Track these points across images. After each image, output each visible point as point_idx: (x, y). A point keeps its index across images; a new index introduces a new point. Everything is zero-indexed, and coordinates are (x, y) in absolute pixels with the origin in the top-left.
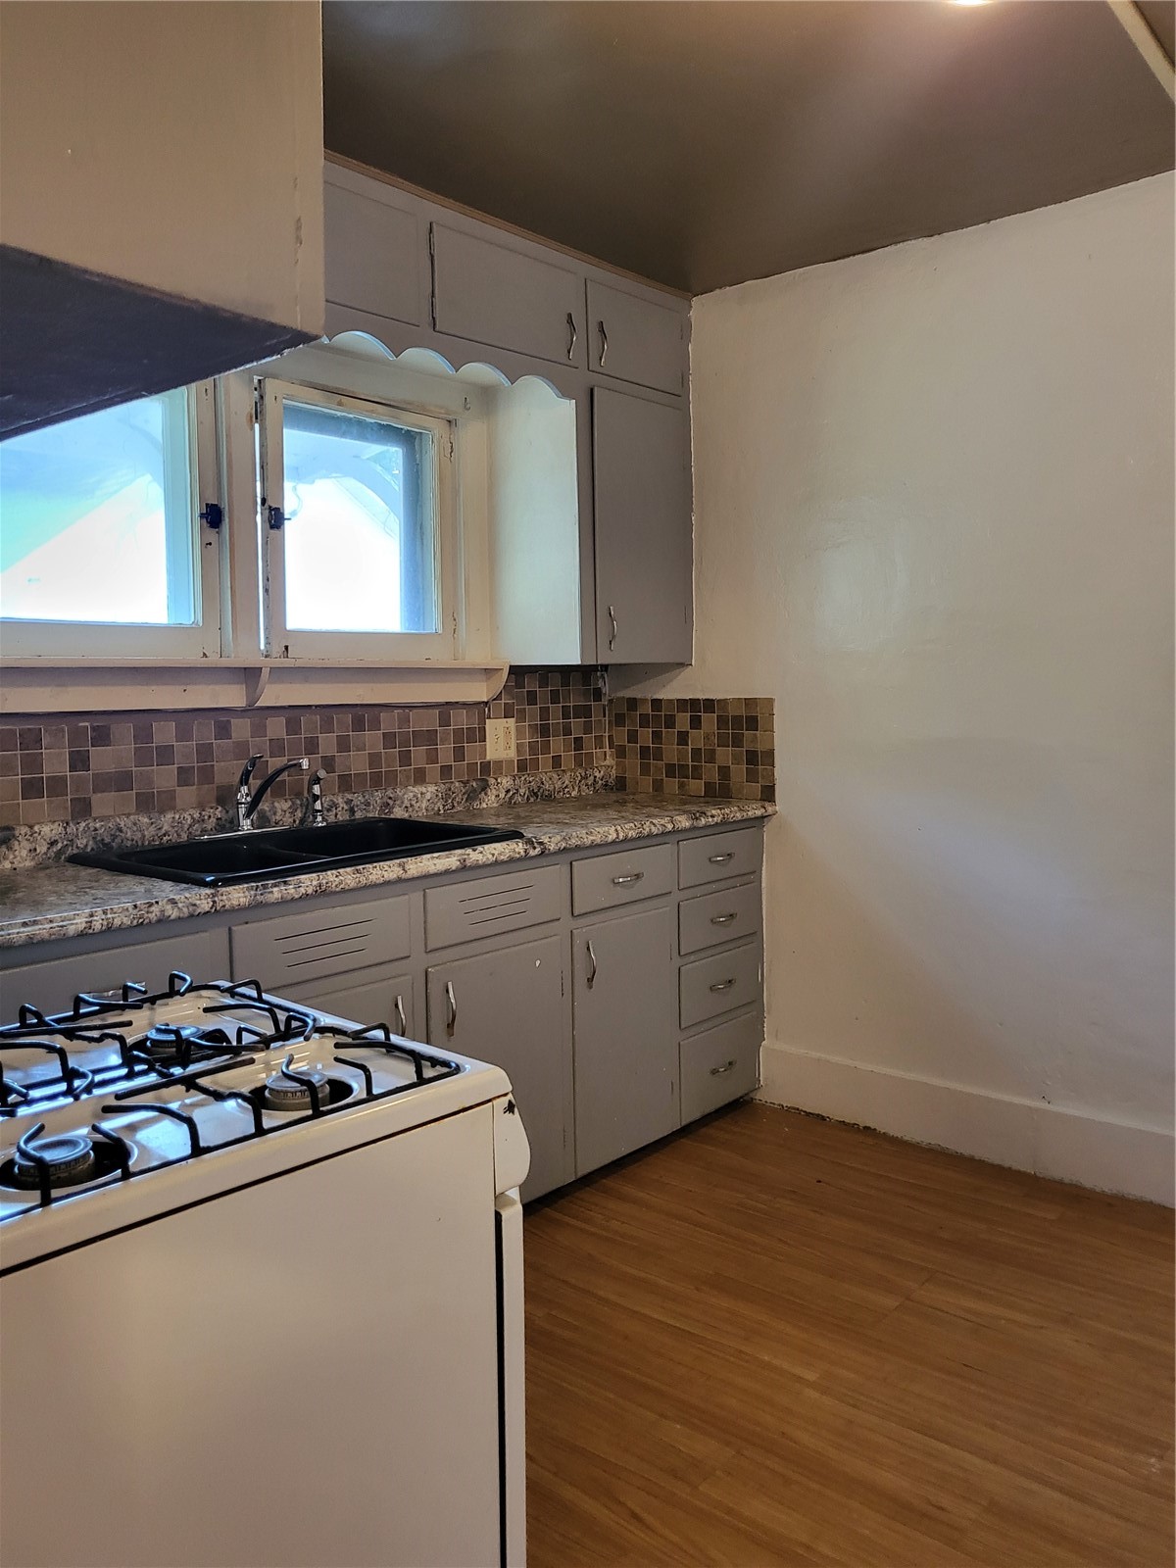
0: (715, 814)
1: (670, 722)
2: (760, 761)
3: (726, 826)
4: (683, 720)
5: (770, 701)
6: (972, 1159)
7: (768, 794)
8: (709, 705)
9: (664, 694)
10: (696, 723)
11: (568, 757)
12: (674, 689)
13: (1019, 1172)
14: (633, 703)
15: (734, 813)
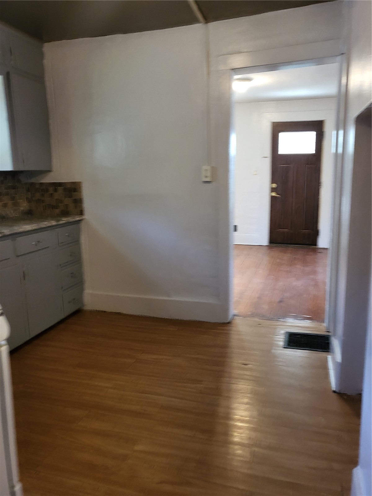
0: (64, 220)
1: (47, 190)
2: (78, 202)
3: (68, 224)
4: (51, 189)
5: (80, 182)
6: (153, 318)
7: (81, 213)
8: (60, 184)
9: (43, 181)
10: (56, 190)
11: (10, 203)
12: (48, 179)
13: (167, 319)
14: (32, 184)
15: (70, 219)
